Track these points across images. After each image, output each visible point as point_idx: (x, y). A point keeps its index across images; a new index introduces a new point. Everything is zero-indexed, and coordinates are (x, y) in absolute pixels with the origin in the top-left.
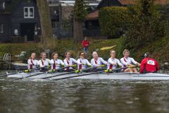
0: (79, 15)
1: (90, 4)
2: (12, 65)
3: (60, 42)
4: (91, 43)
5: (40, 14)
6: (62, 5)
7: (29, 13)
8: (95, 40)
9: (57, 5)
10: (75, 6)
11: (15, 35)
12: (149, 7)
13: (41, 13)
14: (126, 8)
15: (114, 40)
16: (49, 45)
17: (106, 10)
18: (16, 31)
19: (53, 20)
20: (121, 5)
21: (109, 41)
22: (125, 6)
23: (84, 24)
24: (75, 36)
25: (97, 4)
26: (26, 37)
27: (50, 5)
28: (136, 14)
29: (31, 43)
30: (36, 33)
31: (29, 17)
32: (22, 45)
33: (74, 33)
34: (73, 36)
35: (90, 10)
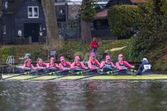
0: (87, 14)
1: (99, 3)
2: (15, 68)
3: (66, 43)
4: (99, 43)
5: (45, 14)
6: (69, 4)
7: (34, 13)
8: (104, 41)
9: (63, 4)
10: (82, 5)
11: (18, 37)
12: (161, 5)
13: (47, 12)
14: (137, 7)
15: (124, 40)
16: (55, 46)
17: (115, 9)
18: (20, 32)
19: (58, 20)
20: (131, 4)
21: (119, 41)
22: (135, 4)
23: (92, 24)
24: (83, 36)
25: (106, 3)
26: (30, 38)
27: (56, 4)
28: (148, 13)
29: (36, 44)
30: (41, 34)
31: (33, 17)
32: (26, 46)
33: (82, 33)
34: (80, 37)
35: (98, 9)
